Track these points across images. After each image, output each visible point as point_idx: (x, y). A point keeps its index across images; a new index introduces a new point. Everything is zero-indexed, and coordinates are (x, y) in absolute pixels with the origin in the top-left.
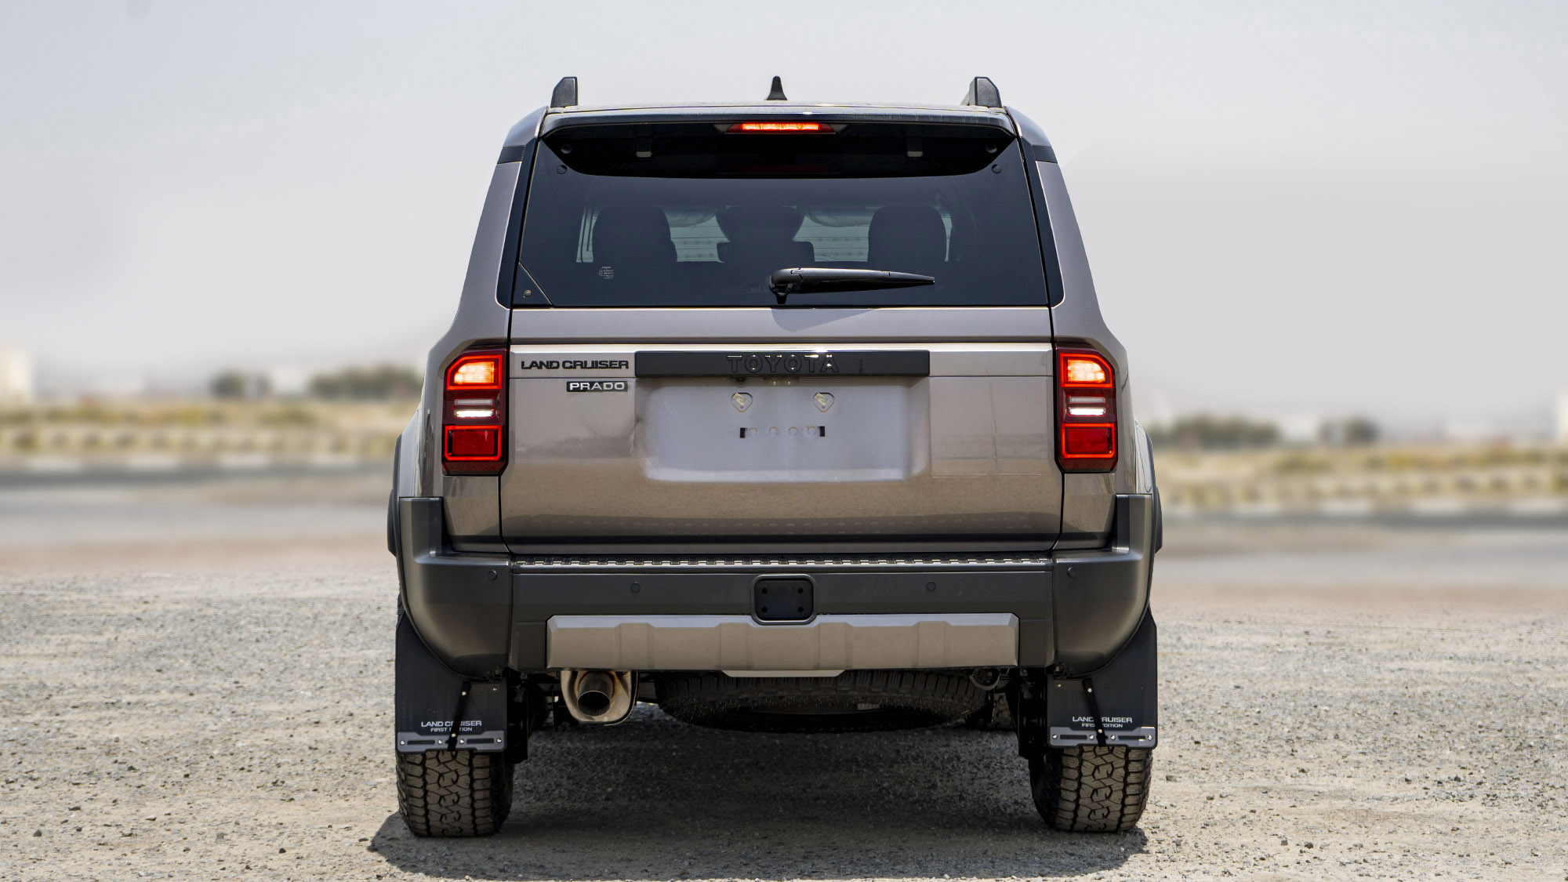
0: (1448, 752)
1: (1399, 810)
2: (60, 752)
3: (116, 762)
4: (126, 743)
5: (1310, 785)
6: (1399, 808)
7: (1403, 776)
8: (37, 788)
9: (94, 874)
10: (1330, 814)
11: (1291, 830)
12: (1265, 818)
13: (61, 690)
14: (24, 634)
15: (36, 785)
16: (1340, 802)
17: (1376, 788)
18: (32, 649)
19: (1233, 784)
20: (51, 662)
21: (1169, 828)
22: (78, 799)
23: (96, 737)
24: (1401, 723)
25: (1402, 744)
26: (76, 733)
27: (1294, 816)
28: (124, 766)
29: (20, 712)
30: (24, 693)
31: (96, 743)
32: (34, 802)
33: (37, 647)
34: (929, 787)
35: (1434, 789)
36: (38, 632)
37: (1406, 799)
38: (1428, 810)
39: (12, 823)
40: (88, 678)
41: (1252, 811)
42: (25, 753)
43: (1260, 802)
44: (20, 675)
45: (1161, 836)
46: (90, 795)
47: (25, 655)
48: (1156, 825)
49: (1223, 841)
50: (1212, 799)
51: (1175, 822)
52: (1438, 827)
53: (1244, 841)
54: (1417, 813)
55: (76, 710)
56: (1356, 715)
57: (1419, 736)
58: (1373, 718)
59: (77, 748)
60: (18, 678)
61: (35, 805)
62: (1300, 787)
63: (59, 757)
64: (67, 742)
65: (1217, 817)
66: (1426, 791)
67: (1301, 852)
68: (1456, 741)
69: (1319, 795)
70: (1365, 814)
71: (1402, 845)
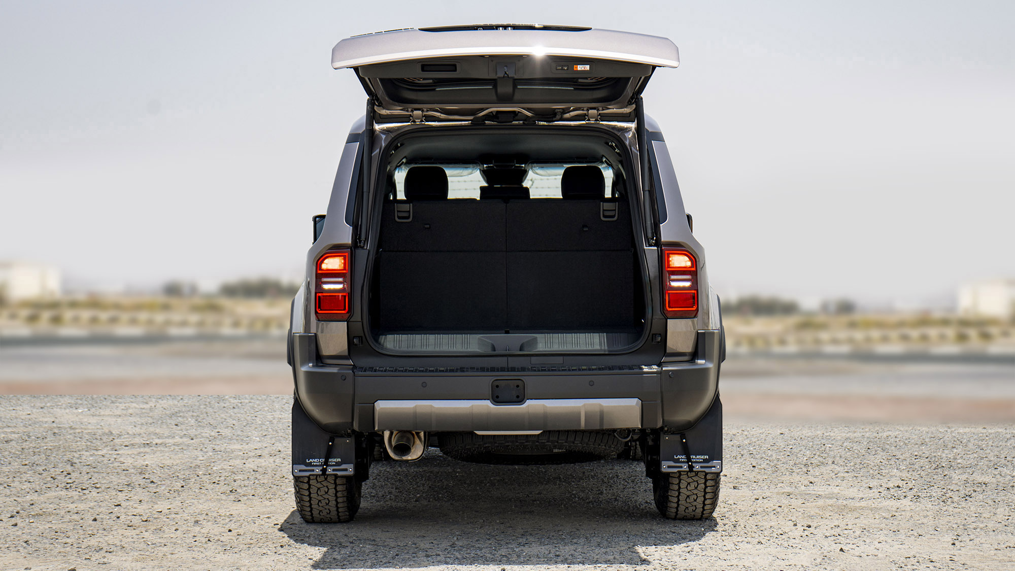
0: (895, 470)
1: (863, 505)
2: (114, 472)
3: (144, 478)
4: (152, 467)
5: (815, 491)
6: (863, 504)
7: (868, 485)
8: (98, 493)
9: (122, 543)
10: (823, 508)
11: (800, 517)
12: (786, 510)
13: (120, 436)
14: (104, 403)
15: (98, 491)
16: (830, 500)
17: (852, 492)
18: (107, 412)
19: (771, 491)
20: (117, 419)
21: (731, 517)
22: (120, 499)
23: (135, 464)
24: (871, 454)
25: (870, 466)
26: (125, 461)
27: (803, 509)
28: (148, 480)
29: (95, 448)
30: (99, 438)
31: (134, 467)
32: (95, 501)
33: (111, 411)
34: (599, 494)
35: (885, 493)
36: (113, 402)
37: (868, 499)
38: (879, 505)
39: (82, 513)
40: (137, 429)
41: (779, 506)
42: (94, 472)
43: (785, 501)
44: (99, 427)
45: (726, 521)
46: (127, 498)
47: (104, 415)
48: (723, 515)
49: (760, 524)
50: (758, 499)
51: (735, 513)
52: (884, 514)
53: (772, 524)
54: (873, 506)
55: (127, 448)
56: (846, 449)
57: (880, 462)
58: (856, 451)
59: (124, 470)
60: (98, 429)
61: (96, 503)
62: (809, 492)
63: (113, 475)
64: (119, 466)
65: (759, 510)
66: (880, 494)
67: (804, 530)
68: (901, 464)
69: (819, 496)
70: (843, 508)
71: (862, 526)
